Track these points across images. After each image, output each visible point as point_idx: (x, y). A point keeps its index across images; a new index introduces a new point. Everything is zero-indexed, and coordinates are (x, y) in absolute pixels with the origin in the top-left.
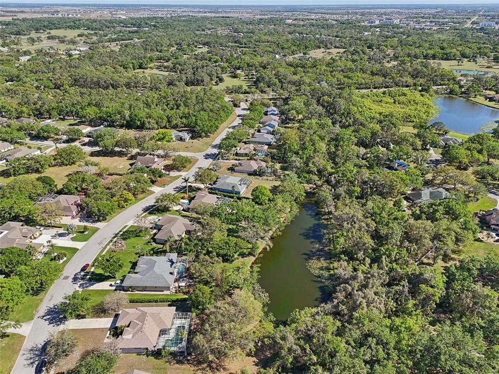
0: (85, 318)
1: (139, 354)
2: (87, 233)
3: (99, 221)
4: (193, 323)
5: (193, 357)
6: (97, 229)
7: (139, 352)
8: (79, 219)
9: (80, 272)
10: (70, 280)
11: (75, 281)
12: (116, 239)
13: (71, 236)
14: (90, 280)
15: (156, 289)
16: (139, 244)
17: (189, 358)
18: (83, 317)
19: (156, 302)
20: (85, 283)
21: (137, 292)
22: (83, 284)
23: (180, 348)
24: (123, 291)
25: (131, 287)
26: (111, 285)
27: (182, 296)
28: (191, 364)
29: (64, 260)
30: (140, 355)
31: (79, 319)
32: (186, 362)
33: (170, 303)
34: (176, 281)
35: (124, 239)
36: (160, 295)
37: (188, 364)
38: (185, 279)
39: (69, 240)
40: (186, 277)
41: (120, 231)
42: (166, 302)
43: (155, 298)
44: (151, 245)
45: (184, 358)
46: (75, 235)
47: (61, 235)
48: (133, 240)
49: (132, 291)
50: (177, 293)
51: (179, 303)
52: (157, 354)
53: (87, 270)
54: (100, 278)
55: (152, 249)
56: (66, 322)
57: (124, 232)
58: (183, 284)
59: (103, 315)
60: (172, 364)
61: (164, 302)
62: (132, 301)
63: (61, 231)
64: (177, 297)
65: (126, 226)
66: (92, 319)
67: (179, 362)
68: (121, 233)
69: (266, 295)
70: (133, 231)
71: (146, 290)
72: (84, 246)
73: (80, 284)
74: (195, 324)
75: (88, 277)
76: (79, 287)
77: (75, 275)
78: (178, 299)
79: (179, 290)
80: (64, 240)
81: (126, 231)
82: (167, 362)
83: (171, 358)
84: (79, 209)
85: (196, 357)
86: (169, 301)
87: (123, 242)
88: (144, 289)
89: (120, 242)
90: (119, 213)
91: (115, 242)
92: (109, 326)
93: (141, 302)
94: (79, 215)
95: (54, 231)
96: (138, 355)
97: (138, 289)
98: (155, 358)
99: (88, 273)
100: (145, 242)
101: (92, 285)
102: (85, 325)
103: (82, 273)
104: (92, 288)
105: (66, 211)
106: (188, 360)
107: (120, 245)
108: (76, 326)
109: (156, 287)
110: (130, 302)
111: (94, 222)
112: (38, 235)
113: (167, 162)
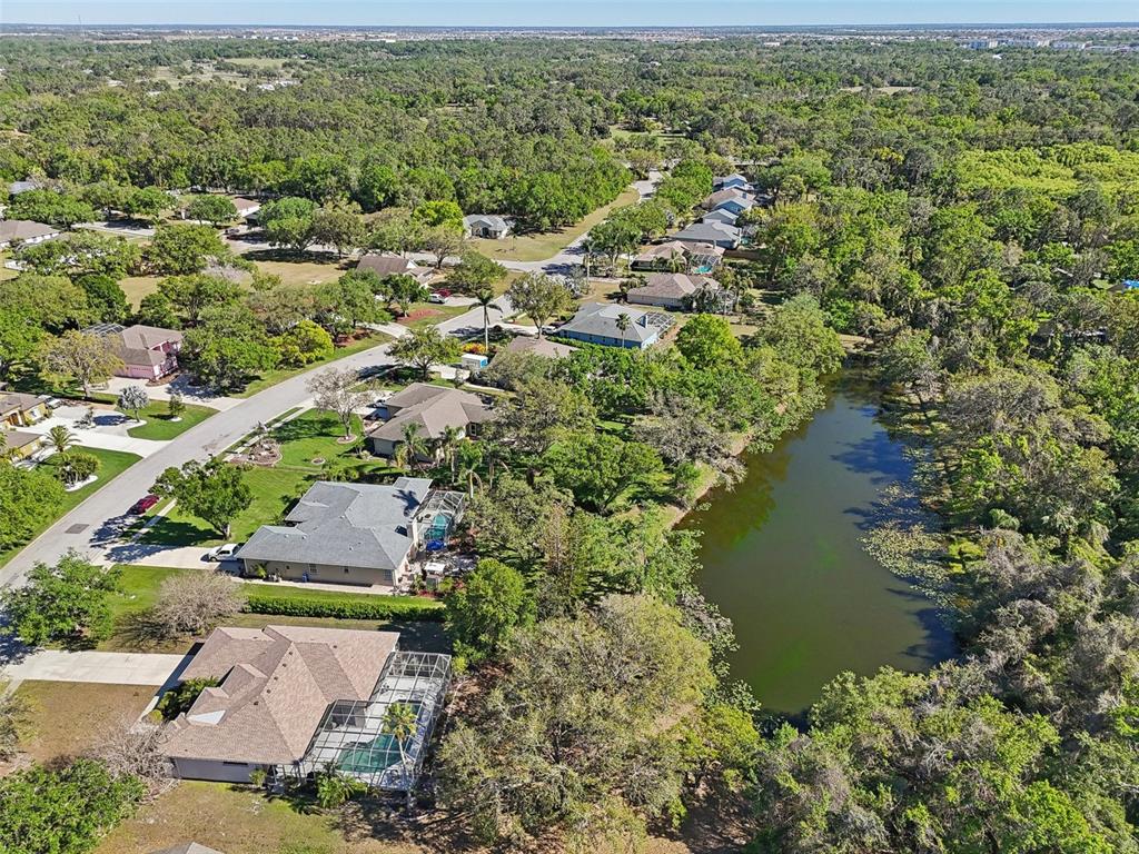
0: (93, 648)
1: (239, 786)
2: (179, 419)
3: (221, 392)
4: (456, 693)
5: (437, 816)
6: (211, 413)
7: (239, 776)
8: (168, 385)
9: (125, 517)
10: (89, 534)
11: (99, 540)
12: (256, 439)
13: (132, 424)
14: (148, 539)
15: (347, 577)
16: (325, 451)
17: (423, 819)
18: (89, 645)
19: (340, 615)
20: (130, 549)
21: (282, 583)
22: (123, 549)
23: (392, 778)
24: (241, 576)
25: (265, 564)
26: (206, 558)
27: (428, 603)
28: (426, 842)
29: (88, 482)
30: (242, 790)
31: (73, 650)
32: (407, 834)
33: (386, 622)
34: (417, 557)
35: (280, 440)
36: (358, 595)
37: (417, 842)
38: (448, 554)
39: (121, 434)
40: (451, 548)
41: (277, 421)
42: (374, 618)
43: (338, 603)
44: (359, 457)
45: (405, 815)
46: (143, 423)
47: (101, 421)
48: (305, 445)
49: (267, 579)
50: (414, 593)
51: (418, 624)
52: (304, 793)
53: (149, 512)
54: (180, 536)
55: (358, 468)
56: (28, 657)
57: (286, 424)
58: (439, 567)
59: (153, 643)
60: (355, 835)
61: (367, 618)
62: (260, 609)
63: (101, 411)
64: (412, 606)
65: (297, 409)
66: (111, 654)
67: (385, 832)
68: (278, 425)
69: (722, 624)
70: (312, 422)
71: (312, 577)
72: (159, 452)
73: (113, 550)
74: (461, 699)
75: (144, 530)
76: (108, 557)
77: (106, 524)
78: (413, 611)
79: (423, 585)
80: (109, 433)
81: (294, 422)
82: (336, 826)
83: (355, 813)
84: (175, 364)
85: (452, 816)
86: (382, 618)
87: (277, 448)
88: (309, 572)
89: (266, 446)
90: (286, 378)
91: (254, 445)
92: (161, 680)
93: (290, 615)
94: (172, 377)
95: (81, 410)
96: (234, 789)
97: (289, 573)
98: (294, 807)
99: (148, 519)
100: (342, 450)
101: (150, 553)
102: (87, 670)
103: (131, 520)
104: (146, 561)
105: (133, 363)
106: (419, 827)
107: (264, 453)
108: (54, 673)
109: (346, 570)
110: (255, 610)
111: (208, 395)
112: (39, 415)
113: (440, 277)
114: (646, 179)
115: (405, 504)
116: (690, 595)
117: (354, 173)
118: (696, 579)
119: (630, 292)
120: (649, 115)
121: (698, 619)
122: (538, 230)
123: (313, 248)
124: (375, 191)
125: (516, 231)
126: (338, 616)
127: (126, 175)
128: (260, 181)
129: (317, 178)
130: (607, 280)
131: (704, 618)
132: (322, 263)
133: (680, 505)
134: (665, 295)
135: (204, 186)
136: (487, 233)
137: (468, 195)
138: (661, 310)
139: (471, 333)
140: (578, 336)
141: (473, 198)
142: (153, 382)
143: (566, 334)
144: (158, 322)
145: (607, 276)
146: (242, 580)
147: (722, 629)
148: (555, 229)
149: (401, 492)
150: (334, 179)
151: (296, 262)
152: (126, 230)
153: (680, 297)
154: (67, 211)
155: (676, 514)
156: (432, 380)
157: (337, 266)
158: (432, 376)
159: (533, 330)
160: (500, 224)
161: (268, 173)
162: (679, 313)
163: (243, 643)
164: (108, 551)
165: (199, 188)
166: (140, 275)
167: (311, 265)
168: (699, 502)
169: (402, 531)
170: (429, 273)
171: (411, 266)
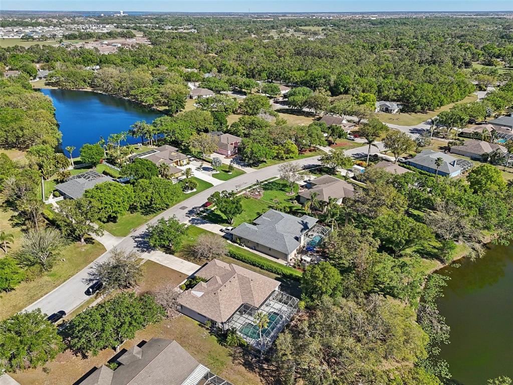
0: (173, 254)
1: (202, 325)
2: (231, 173)
3: (250, 165)
4: (297, 317)
5: (271, 368)
6: (243, 173)
7: (203, 321)
8: (232, 159)
9: (200, 207)
10: (186, 211)
11: (189, 214)
12: (255, 187)
13: (214, 172)
14: (205, 218)
15: (270, 253)
16: (280, 197)
17: (265, 366)
18: (172, 253)
19: (262, 267)
20: (198, 220)
21: (245, 248)
22: (195, 219)
24: (231, 241)
25: (240, 238)
26: (221, 230)
27: (298, 273)
28: (263, 376)
29: (193, 191)
30: (202, 326)
31: (166, 253)
32: (257, 370)
33: (279, 276)
34: (301, 252)
35: (265, 189)
36: (272, 261)
37: (260, 375)
38: (315, 254)
39: (209, 175)
40: (317, 252)
41: (266, 181)
42: (275, 273)
43: (262, 262)
44: (292, 203)
45: (258, 362)
46: (218, 172)
47: (205, 169)
48: (274, 193)
49: (240, 245)
50: (295, 267)
51: (292, 281)
52: (222, 336)
53: (208, 208)
54: (215, 219)
55: (290, 208)
56: (152, 251)
57: (269, 183)
58: (308, 259)
59: (193, 258)
60: (236, 362)
61: (272, 272)
62: (233, 256)
63: (206, 165)
64: (292, 272)
65: (276, 177)
66: (178, 258)
67: (248, 365)
68: (266, 183)
70: (279, 184)
71: (257, 248)
72: (220, 185)
73: (192, 219)
74: (299, 320)
75: (205, 214)
76: (190, 221)
77: (193, 208)
78: (291, 275)
79: (300, 264)
80: (206, 174)
81: (272, 183)
82: (231, 355)
83: (240, 352)
84: (237, 151)
85: (277, 370)
86: (278, 274)
87: (262, 192)
88: (256, 246)
89: (258, 190)
90: (276, 164)
91: (254, 189)
92: (190, 274)
93: (243, 262)
94: (234, 156)
95: (199, 163)
96: (200, 325)
97: (249, 244)
98: (218, 341)
99: (207, 210)
100: (286, 198)
101: (203, 223)
102: (168, 262)
103: (202, 209)
104: (201, 226)
105: (221, 148)
106: (262, 369)
107: (257, 193)
108: (158, 260)
109: (270, 249)
110: (231, 256)
111: (244, 166)
112: (185, 163)
113: (356, 129)
114: (485, 90)
115: (302, 227)
116: (430, 308)
117: (333, 78)
118: (437, 301)
119: (453, 147)
120: (498, 57)
121: (431, 321)
122: (414, 111)
123: (306, 109)
124: (340, 86)
125: (402, 111)
126: (261, 268)
127: (245, 73)
128: (293, 79)
129: (316, 79)
130: (443, 140)
131: (435, 322)
132: (308, 117)
133: (442, 261)
134: (472, 152)
135: (272, 80)
136: (387, 110)
137: (383, 92)
138: (468, 159)
139: (362, 156)
140: (415, 165)
141: (386, 93)
142: (227, 157)
143: (410, 164)
144: (235, 134)
145: (443, 138)
146: (231, 243)
147: (443, 331)
148: (423, 111)
149: (302, 221)
150: (324, 80)
151: (297, 115)
152: (238, 96)
153: (481, 153)
154: (219, 86)
155: (438, 265)
156: (336, 175)
157: (313, 118)
158: (337, 173)
159: (393, 159)
160: (395, 107)
161: (297, 76)
162: (478, 162)
163: (220, 268)
164: (190, 219)
165: (270, 80)
166: (237, 114)
167: (303, 117)
168: (454, 262)
169: (297, 239)
170: (352, 126)
171: (344, 122)
